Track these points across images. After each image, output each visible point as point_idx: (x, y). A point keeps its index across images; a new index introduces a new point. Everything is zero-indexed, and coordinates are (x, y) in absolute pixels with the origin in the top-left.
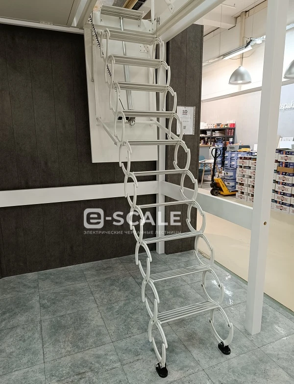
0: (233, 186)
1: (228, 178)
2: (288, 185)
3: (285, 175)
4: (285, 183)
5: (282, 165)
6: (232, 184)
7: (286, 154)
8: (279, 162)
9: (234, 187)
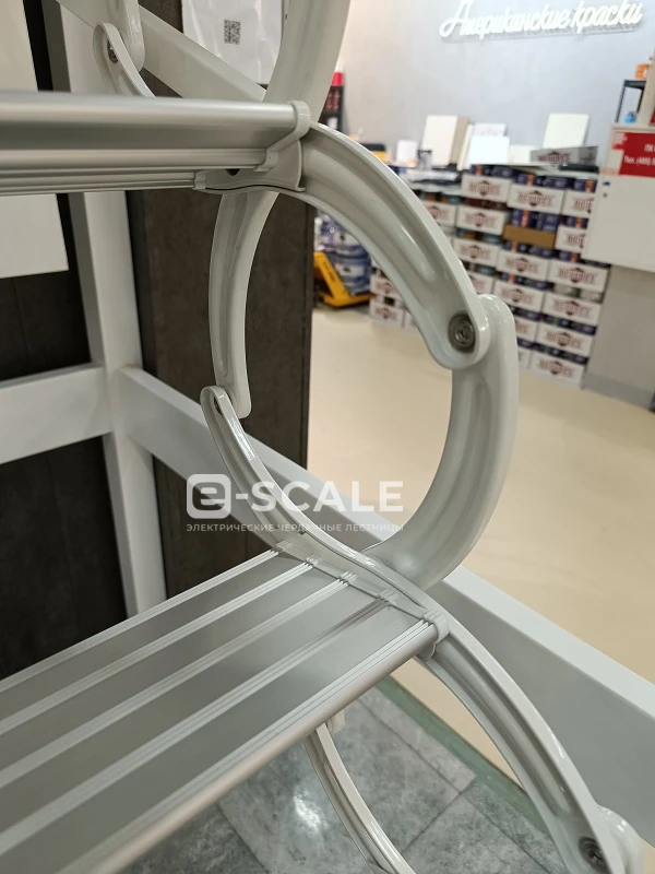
0: (358, 279)
1: (346, 253)
2: (534, 284)
3: (527, 252)
4: (524, 279)
5: (520, 219)
6: (356, 271)
7: (535, 184)
8: (511, 210)
9: (365, 280)
